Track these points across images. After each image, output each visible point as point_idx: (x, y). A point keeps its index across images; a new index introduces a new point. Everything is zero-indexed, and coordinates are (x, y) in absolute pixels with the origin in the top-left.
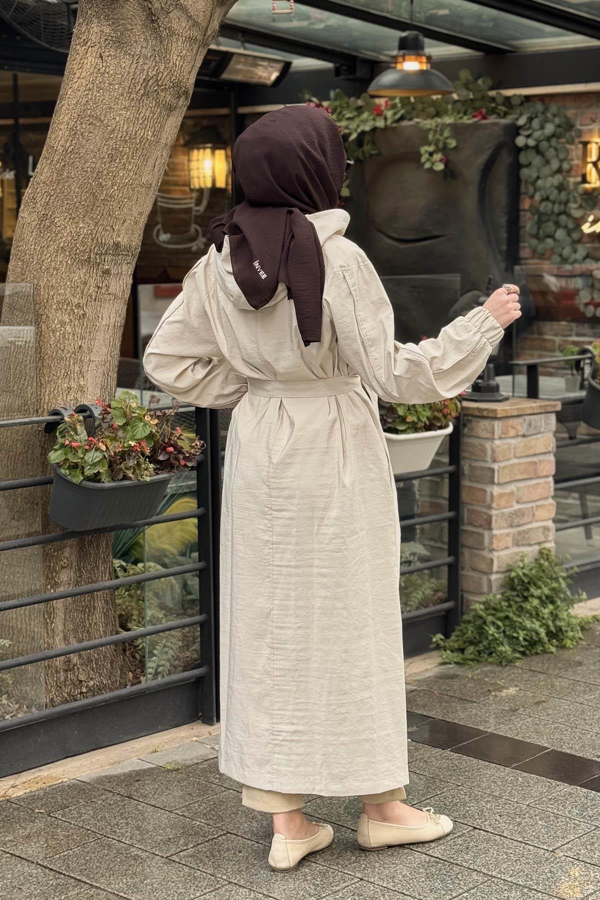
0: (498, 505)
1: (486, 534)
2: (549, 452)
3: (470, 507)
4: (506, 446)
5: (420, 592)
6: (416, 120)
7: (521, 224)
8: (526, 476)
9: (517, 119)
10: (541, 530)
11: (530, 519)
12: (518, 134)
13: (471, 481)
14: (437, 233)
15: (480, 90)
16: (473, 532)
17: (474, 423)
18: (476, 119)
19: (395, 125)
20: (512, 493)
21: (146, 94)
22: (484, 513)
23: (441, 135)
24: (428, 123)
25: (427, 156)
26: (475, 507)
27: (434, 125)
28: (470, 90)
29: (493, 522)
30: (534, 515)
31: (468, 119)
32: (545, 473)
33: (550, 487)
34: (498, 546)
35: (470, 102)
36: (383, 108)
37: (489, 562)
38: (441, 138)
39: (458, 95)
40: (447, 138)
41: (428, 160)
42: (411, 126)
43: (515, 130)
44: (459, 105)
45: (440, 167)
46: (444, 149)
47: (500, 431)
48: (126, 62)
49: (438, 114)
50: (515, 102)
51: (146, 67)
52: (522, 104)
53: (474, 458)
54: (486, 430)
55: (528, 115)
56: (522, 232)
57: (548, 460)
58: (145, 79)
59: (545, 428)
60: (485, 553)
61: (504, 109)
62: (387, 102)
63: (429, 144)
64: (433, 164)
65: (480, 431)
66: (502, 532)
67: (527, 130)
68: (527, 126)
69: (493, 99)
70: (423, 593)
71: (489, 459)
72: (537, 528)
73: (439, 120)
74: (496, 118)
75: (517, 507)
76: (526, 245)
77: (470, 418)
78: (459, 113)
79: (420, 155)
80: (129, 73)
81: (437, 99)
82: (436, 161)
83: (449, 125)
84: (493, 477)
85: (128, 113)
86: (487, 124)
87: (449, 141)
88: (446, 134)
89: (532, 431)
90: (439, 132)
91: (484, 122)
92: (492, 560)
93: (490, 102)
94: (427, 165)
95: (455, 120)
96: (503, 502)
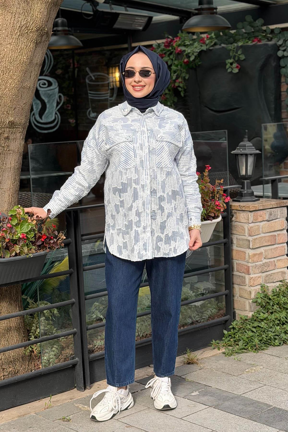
0: (253, 261)
1: (247, 277)
2: (284, 229)
3: (237, 262)
4: (256, 227)
5: (209, 311)
6: (223, 45)
7: (282, 99)
8: (270, 244)
9: (278, 41)
10: (280, 273)
11: (273, 268)
12: (279, 50)
13: (237, 247)
14: (237, 106)
15: (258, 26)
16: (240, 276)
17: (238, 214)
18: (254, 43)
19: (211, 48)
20: (261, 253)
21: (22, 35)
22: (245, 265)
23: (237, 53)
24: (230, 47)
25: (229, 65)
26: (240, 262)
27: (233, 47)
28: (252, 27)
29: (250, 271)
30: (275, 265)
31: (251, 43)
32: (281, 242)
33: (285, 249)
34: (254, 284)
35: (252, 33)
36: (205, 39)
37: (249, 292)
38: (237, 55)
39: (245, 30)
40: (239, 55)
41: (230, 67)
42: (219, 49)
43: (277, 48)
44: (246, 35)
45: (236, 71)
46: (239, 61)
47: (252, 218)
48: (9, 17)
49: (235, 41)
50: (276, 32)
51: (20, 19)
52: (280, 32)
53: (239, 234)
54: (245, 218)
55: (284, 38)
56: (283, 104)
57: (283, 234)
58: (19, 26)
59: (280, 216)
60: (247, 288)
61: (271, 36)
62: (207, 36)
63: (230, 58)
64: (232, 69)
65: (241, 218)
66: (256, 275)
67: (284, 47)
68: (284, 45)
69: (265, 31)
70: (211, 312)
71: (246, 234)
72: (278, 273)
73: (236, 45)
74: (266, 41)
75: (265, 261)
76: (285, 111)
77: (235, 211)
78: (246, 40)
79: (226, 64)
80: (10, 23)
81: (235, 32)
82: (234, 68)
83: (241, 46)
84: (250, 245)
85: (12, 46)
86: (261, 45)
87: (240, 56)
88: (239, 52)
89: (272, 217)
90: (235, 52)
91: (259, 43)
92: (250, 292)
93: (263, 33)
94: (229, 70)
95: (244, 43)
96: (255, 259)
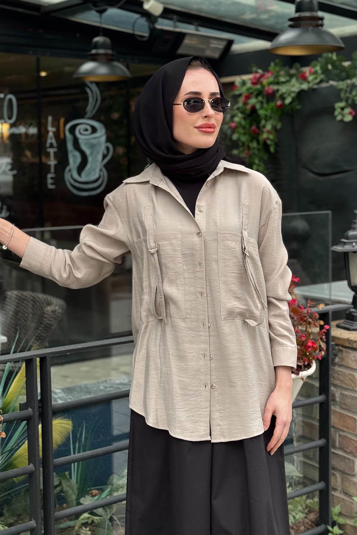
1: (356, 461)
3: (342, 433)
6: (332, 82)
13: (341, 408)
16: (345, 458)
17: (344, 353)
19: (316, 87)
22: (354, 441)
24: (341, 85)
25: (339, 110)
26: (346, 434)
27: (345, 85)
36: (307, 75)
41: (340, 113)
42: (327, 87)
45: (349, 118)
49: (349, 77)
53: (345, 386)
54: (356, 361)
60: (356, 479)
62: (310, 70)
63: (341, 101)
64: (344, 116)
65: (350, 361)
77: (341, 348)
79: (335, 110)
82: (346, 114)
90: (349, 91)
94: (339, 118)
